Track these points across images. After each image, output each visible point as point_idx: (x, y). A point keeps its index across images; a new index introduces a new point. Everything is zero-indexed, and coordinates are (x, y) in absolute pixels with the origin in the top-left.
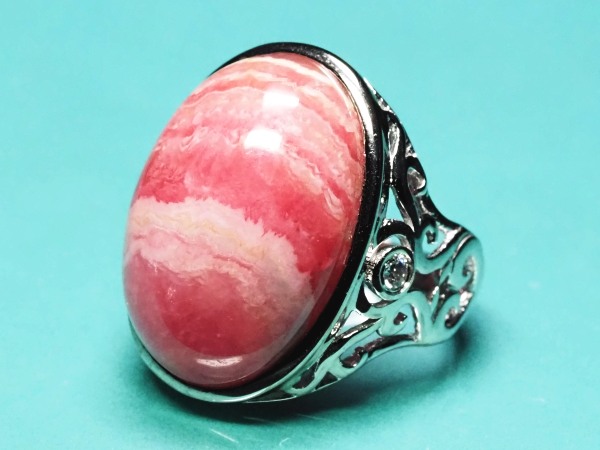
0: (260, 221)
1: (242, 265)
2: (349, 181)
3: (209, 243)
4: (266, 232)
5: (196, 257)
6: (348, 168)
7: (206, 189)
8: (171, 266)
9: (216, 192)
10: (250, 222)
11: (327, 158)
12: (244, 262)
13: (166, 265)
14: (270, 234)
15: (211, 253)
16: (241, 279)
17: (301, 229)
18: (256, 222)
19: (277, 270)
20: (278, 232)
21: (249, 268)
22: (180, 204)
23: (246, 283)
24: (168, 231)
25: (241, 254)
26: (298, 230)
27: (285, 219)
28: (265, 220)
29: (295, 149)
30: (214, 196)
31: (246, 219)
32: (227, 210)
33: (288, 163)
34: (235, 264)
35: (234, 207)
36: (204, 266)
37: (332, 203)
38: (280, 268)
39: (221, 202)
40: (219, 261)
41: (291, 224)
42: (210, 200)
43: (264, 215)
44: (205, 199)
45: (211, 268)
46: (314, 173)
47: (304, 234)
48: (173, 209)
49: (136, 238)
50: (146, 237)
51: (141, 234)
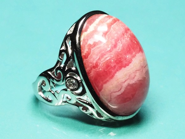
7: (134, 53)
9: (136, 52)
24: (134, 71)
40: (145, 68)
44: (136, 56)
48: (131, 65)
49: (125, 82)
50: (128, 79)
51: (126, 79)
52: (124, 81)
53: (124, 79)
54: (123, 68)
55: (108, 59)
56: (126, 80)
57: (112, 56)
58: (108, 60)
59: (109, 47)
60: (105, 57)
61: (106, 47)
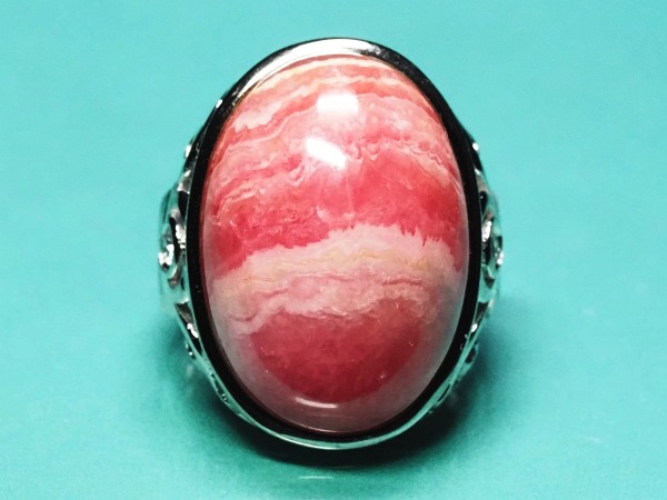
0: (417, 230)
1: (412, 283)
3: (372, 271)
4: (425, 239)
5: (363, 291)
7: (349, 216)
8: (335, 310)
9: (361, 215)
10: (408, 235)
12: (414, 280)
13: (327, 311)
14: (430, 241)
15: (378, 282)
16: (415, 298)
18: (413, 233)
20: (436, 236)
21: (419, 284)
22: (324, 241)
23: (419, 301)
24: (318, 275)
25: (409, 272)
26: (448, 228)
28: (420, 227)
29: (416, 144)
30: (362, 220)
31: (403, 233)
32: (382, 229)
33: (417, 161)
34: (406, 285)
35: (387, 224)
36: (375, 298)
39: (371, 224)
40: (389, 287)
42: (359, 226)
43: (417, 223)
44: (352, 227)
45: (382, 297)
46: (439, 164)
47: (453, 230)
48: (315, 250)
49: (269, 296)
50: (286, 290)
51: (277, 289)
52: (268, 291)
53: (270, 284)
54: (279, 248)
55: (246, 196)
56: (276, 293)
57: (262, 191)
58: (246, 200)
59: (268, 160)
60: (246, 185)
61: (261, 153)
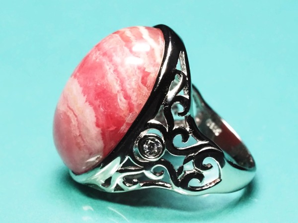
0: (86, 96)
1: (74, 114)
2: (135, 94)
3: (68, 99)
4: (86, 101)
5: (63, 104)
6: (136, 87)
7: (78, 74)
10: (82, 95)
11: (126, 78)
14: (87, 104)
15: (67, 104)
16: (72, 120)
17: (101, 106)
18: (84, 96)
19: (86, 122)
20: (91, 104)
21: (76, 116)
23: (73, 123)
25: (75, 108)
27: (96, 99)
28: (88, 96)
29: (114, 68)
31: (82, 93)
32: (78, 86)
35: (81, 86)
36: (64, 109)
37: (121, 100)
38: (88, 121)
39: (78, 82)
40: (68, 109)
41: (97, 103)
42: (76, 80)
43: (88, 94)
44: (75, 78)
45: (65, 111)
46: (117, 83)
47: (102, 109)
